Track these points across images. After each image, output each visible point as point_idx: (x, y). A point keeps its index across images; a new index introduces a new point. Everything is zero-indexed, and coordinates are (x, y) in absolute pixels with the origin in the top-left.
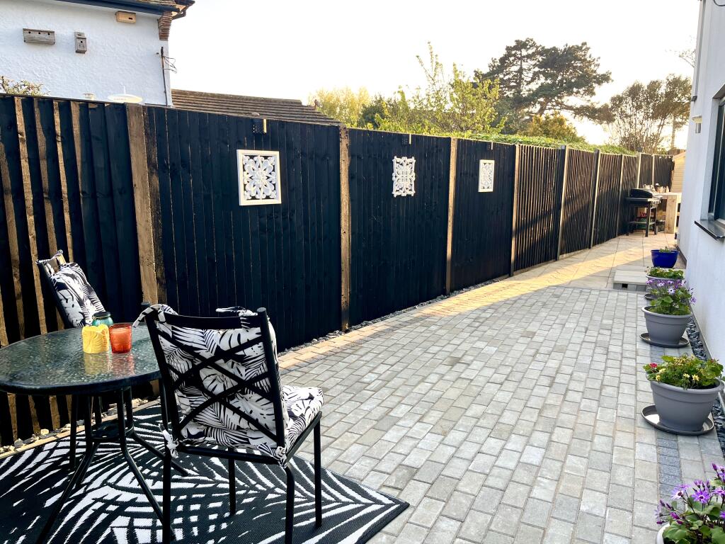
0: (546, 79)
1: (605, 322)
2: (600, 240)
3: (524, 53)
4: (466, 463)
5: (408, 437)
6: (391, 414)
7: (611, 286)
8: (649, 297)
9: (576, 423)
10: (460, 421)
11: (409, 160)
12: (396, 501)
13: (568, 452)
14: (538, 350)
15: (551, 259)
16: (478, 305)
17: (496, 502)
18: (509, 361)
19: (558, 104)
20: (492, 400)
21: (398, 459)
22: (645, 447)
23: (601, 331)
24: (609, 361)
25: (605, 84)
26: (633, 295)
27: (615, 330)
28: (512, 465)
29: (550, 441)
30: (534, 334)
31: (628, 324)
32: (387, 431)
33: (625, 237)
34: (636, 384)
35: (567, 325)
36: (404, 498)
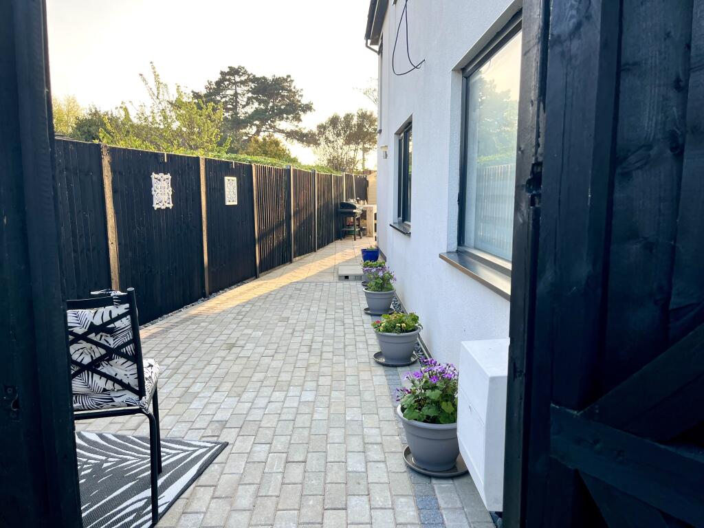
0: (259, 105)
1: (338, 304)
2: (322, 245)
3: (238, 79)
4: (262, 410)
5: (211, 403)
6: (190, 391)
7: (336, 278)
8: (364, 284)
9: (332, 372)
10: (249, 386)
11: (166, 176)
12: (217, 443)
13: (331, 389)
14: (294, 329)
15: (287, 262)
16: (238, 302)
17: (291, 428)
18: (274, 340)
19: (271, 127)
20: (268, 368)
21: (209, 418)
22: (378, 377)
23: (337, 311)
24: (346, 330)
25: (308, 112)
26: (353, 283)
27: (346, 309)
28: (296, 405)
29: (318, 385)
30: (288, 318)
31: (354, 304)
32: (191, 403)
33: (339, 241)
34: (367, 342)
35: (312, 309)
36: (222, 440)
